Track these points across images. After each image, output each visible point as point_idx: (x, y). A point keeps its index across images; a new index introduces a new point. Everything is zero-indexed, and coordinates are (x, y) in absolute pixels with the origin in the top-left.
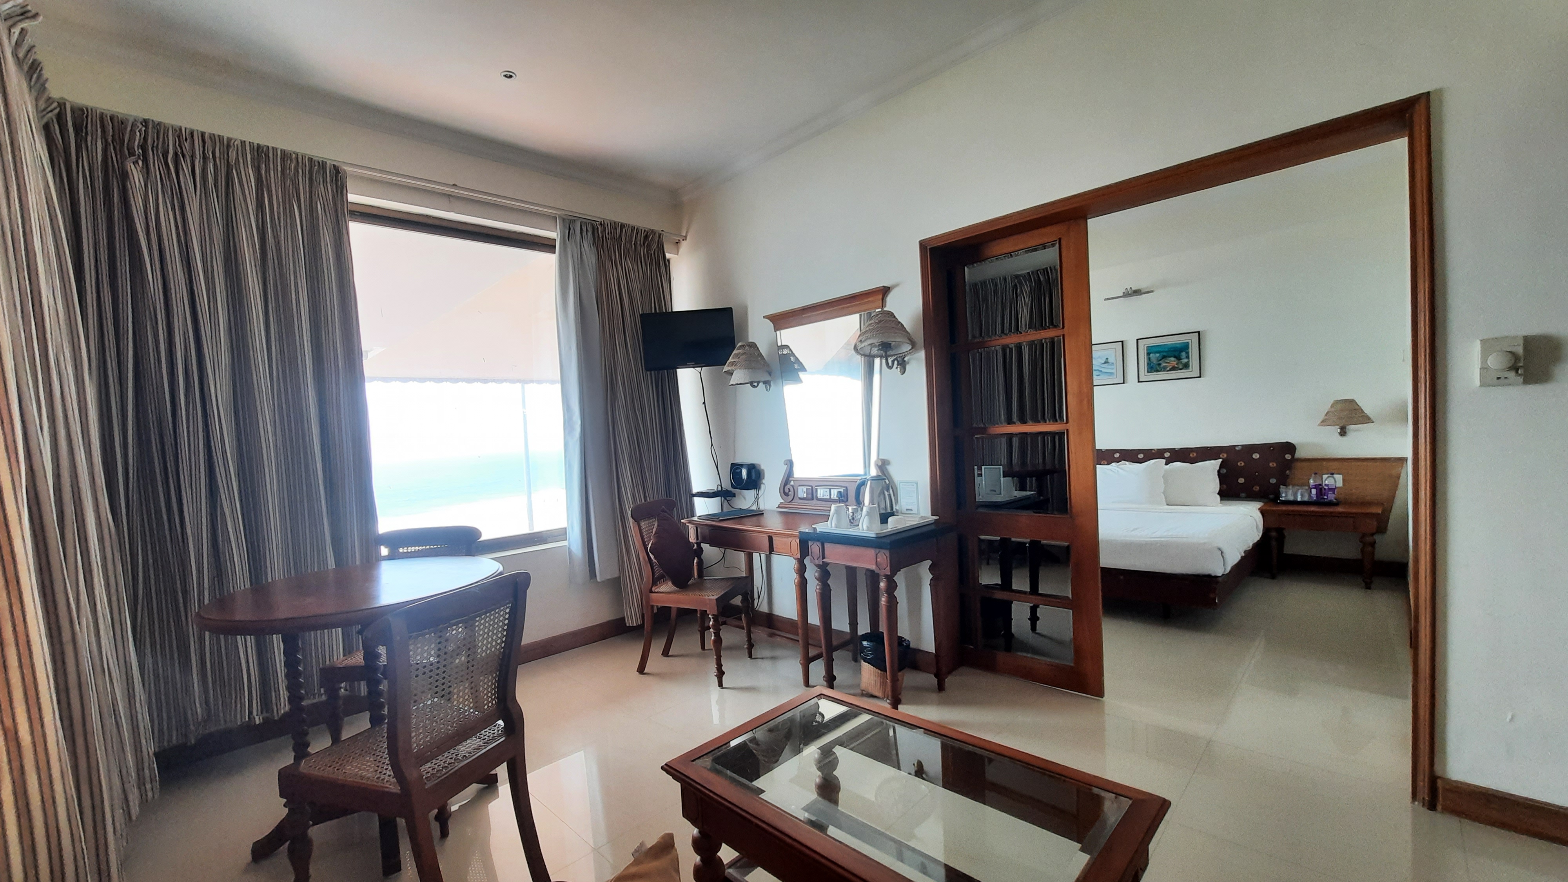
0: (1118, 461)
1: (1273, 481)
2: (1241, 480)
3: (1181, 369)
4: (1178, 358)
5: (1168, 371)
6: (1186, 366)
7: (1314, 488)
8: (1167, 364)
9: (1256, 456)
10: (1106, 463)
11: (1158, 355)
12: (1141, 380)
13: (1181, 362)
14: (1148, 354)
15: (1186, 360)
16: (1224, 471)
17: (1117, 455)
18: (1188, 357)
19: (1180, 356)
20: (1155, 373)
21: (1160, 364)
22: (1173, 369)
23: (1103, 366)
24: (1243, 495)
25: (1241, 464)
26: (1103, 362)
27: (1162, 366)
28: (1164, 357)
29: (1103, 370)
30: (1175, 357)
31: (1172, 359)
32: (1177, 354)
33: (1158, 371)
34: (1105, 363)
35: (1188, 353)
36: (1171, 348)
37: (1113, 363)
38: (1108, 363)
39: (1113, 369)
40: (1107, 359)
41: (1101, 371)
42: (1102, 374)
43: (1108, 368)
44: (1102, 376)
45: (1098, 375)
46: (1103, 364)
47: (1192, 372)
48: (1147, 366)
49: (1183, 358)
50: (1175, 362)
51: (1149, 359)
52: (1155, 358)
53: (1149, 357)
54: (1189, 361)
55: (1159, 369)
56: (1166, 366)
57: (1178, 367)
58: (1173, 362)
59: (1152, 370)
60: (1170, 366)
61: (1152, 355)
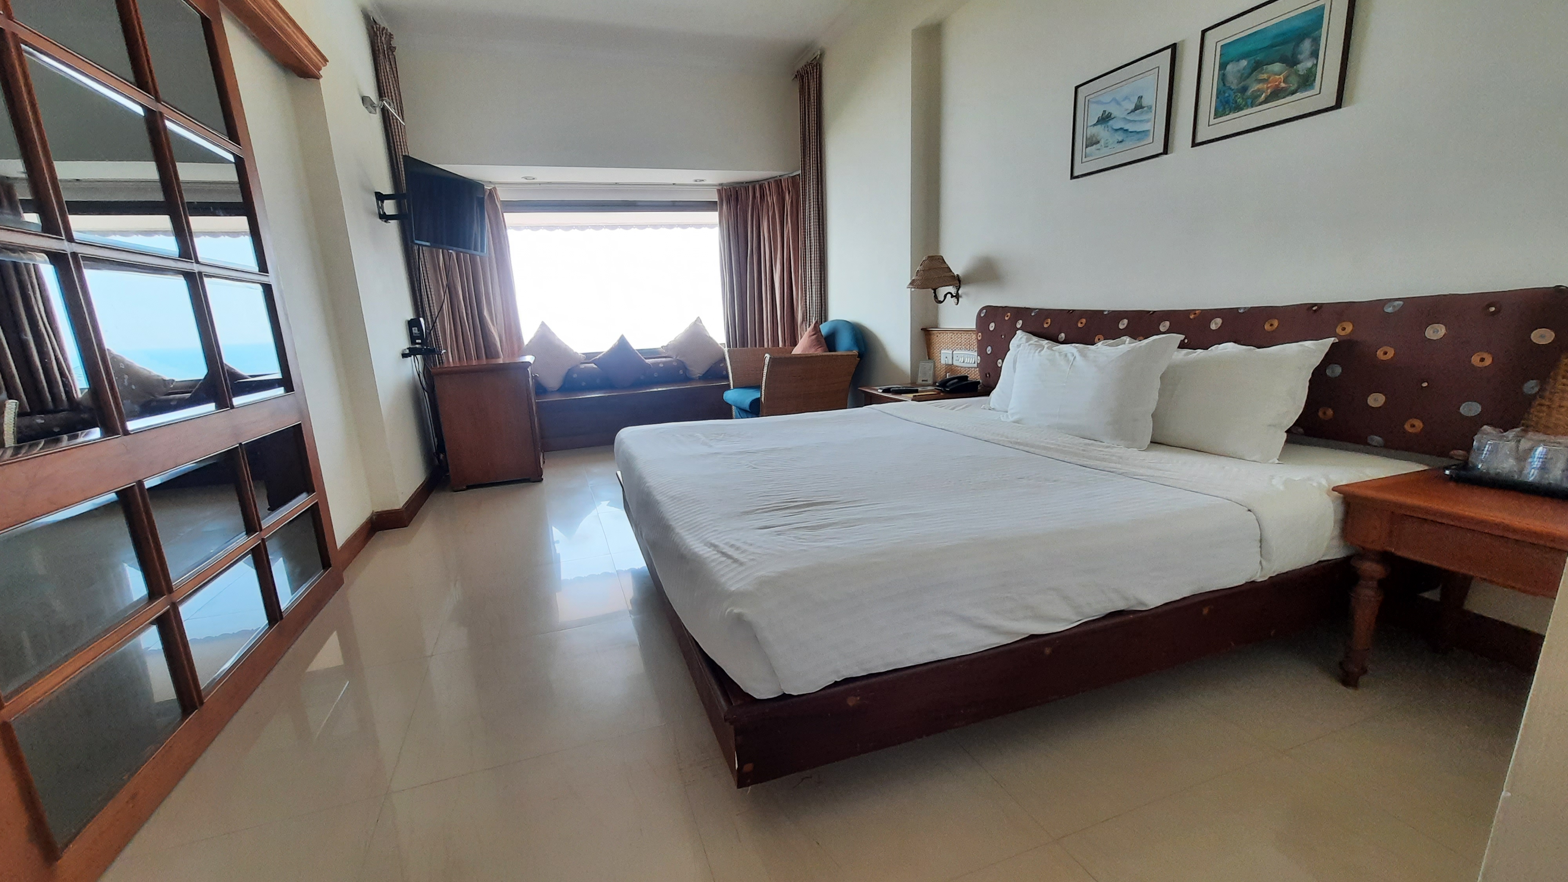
1: (1471, 409)
2: (1376, 400)
3: (1295, 92)
4: (1291, 61)
5: (1262, 103)
6: (1307, 81)
8: (1260, 86)
9: (1436, 332)
11: (1244, 63)
12: (1199, 141)
13: (1296, 72)
14: (1223, 65)
15: (1309, 64)
16: (1336, 371)
18: (1315, 54)
19: (1294, 55)
20: (1232, 116)
21: (1244, 89)
22: (1276, 94)
23: (1131, 117)
24: (1377, 439)
25: (1386, 353)
26: (1133, 107)
27: (1249, 92)
28: (1257, 66)
29: (1131, 127)
30: (1283, 60)
31: (1277, 67)
32: (1288, 50)
33: (1238, 108)
34: (1136, 109)
35: (1316, 41)
36: (1277, 36)
37: (1150, 108)
38: (1142, 107)
39: (1147, 121)
40: (1140, 98)
41: (1127, 130)
42: (1127, 137)
43: (1141, 121)
44: (1128, 144)
45: (1121, 142)
46: (1133, 111)
47: (1320, 95)
48: (1217, 97)
49: (1301, 57)
50: (1281, 76)
51: (1223, 78)
52: (1239, 71)
53: (1224, 75)
54: (1316, 65)
55: (1241, 101)
56: (1258, 90)
57: (1286, 85)
58: (1276, 74)
59: (1224, 109)
60: (1268, 88)
61: (1229, 67)
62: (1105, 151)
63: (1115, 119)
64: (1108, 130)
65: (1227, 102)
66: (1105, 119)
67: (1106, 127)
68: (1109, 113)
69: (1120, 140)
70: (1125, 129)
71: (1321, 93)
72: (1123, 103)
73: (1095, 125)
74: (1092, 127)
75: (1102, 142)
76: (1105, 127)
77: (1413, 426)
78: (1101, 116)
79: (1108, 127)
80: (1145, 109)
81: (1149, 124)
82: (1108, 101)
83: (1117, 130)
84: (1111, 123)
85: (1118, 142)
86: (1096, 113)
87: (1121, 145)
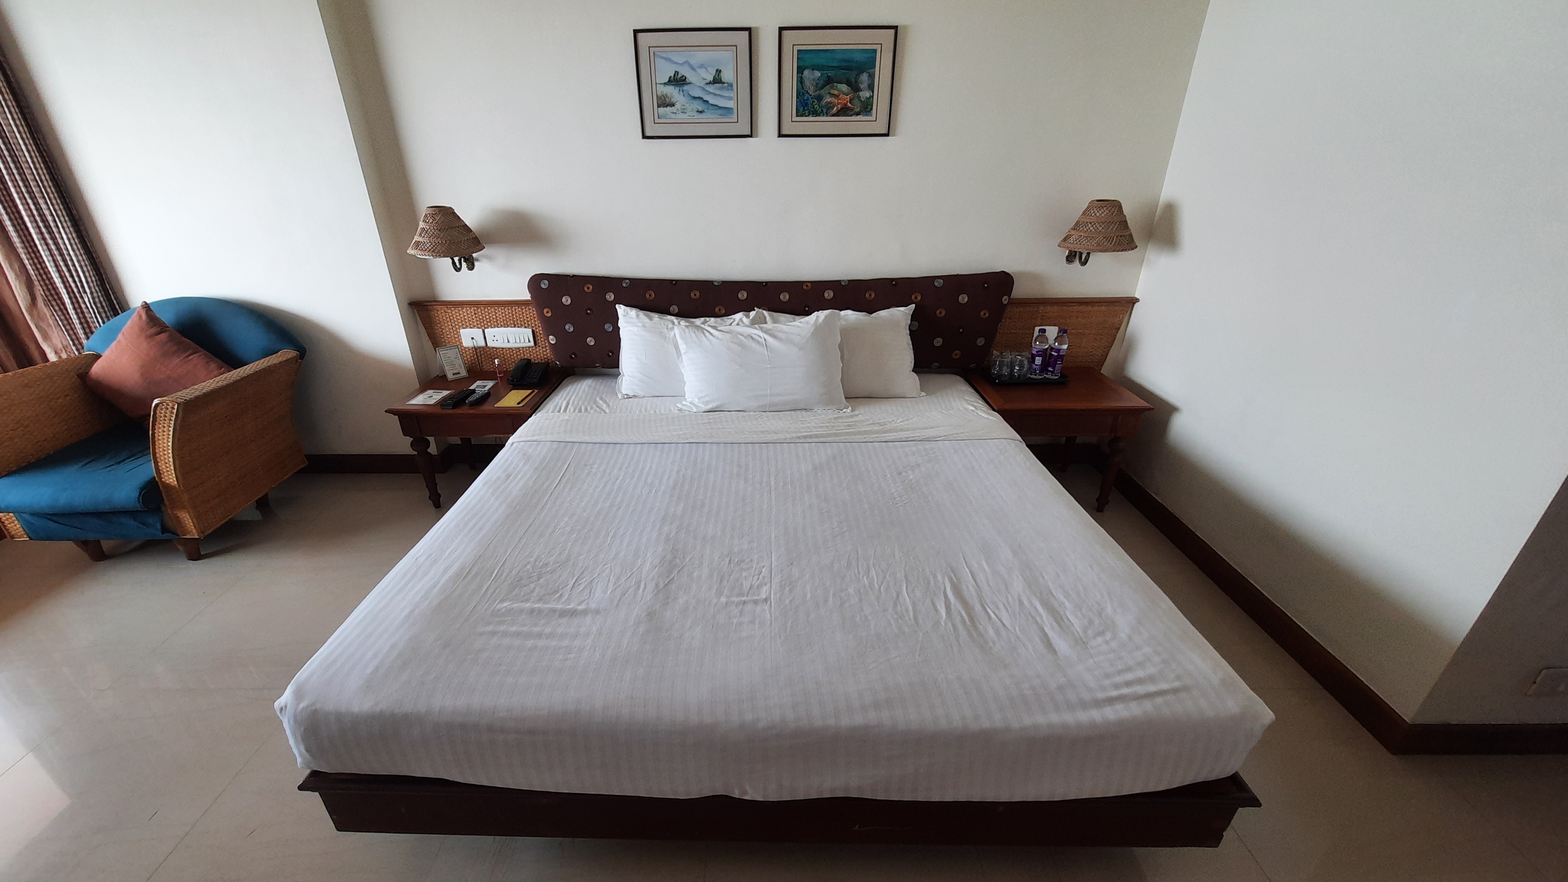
0: (747, 308)
1: (981, 342)
2: (938, 342)
3: (858, 114)
5: (833, 115)
6: (866, 108)
7: (1039, 356)
9: (964, 299)
10: (723, 311)
11: (818, 74)
12: (784, 132)
13: (859, 97)
14: (800, 70)
15: (867, 94)
16: (915, 325)
17: (743, 295)
18: (871, 87)
19: (857, 81)
20: (811, 118)
21: (819, 98)
22: (844, 111)
23: (711, 88)
24: (936, 365)
25: (941, 313)
26: (711, 78)
27: (823, 102)
28: (829, 81)
29: (712, 100)
30: (849, 83)
33: (816, 114)
34: (715, 82)
35: (872, 77)
36: (843, 60)
38: (721, 82)
39: (730, 99)
40: (719, 72)
41: (707, 102)
42: (708, 109)
43: (721, 96)
44: (708, 116)
45: (701, 112)
46: (710, 83)
47: (875, 122)
48: (797, 97)
49: (862, 86)
50: (848, 97)
51: (801, 81)
52: (814, 80)
53: (801, 78)
54: (873, 96)
55: (818, 108)
56: (830, 103)
57: (852, 106)
58: (844, 94)
59: (804, 110)
60: (839, 104)
61: (806, 72)
62: (681, 117)
63: (689, 85)
64: (684, 95)
65: (807, 104)
66: (678, 81)
67: (681, 92)
68: (683, 76)
69: (700, 110)
70: (705, 99)
71: (877, 120)
72: (699, 70)
73: (665, 84)
74: (662, 85)
75: (678, 106)
76: (679, 90)
77: (956, 355)
78: (673, 76)
79: (683, 91)
80: (726, 85)
81: (732, 102)
82: (681, 62)
83: (694, 98)
84: (685, 88)
85: (697, 111)
86: (665, 72)
87: (701, 116)
